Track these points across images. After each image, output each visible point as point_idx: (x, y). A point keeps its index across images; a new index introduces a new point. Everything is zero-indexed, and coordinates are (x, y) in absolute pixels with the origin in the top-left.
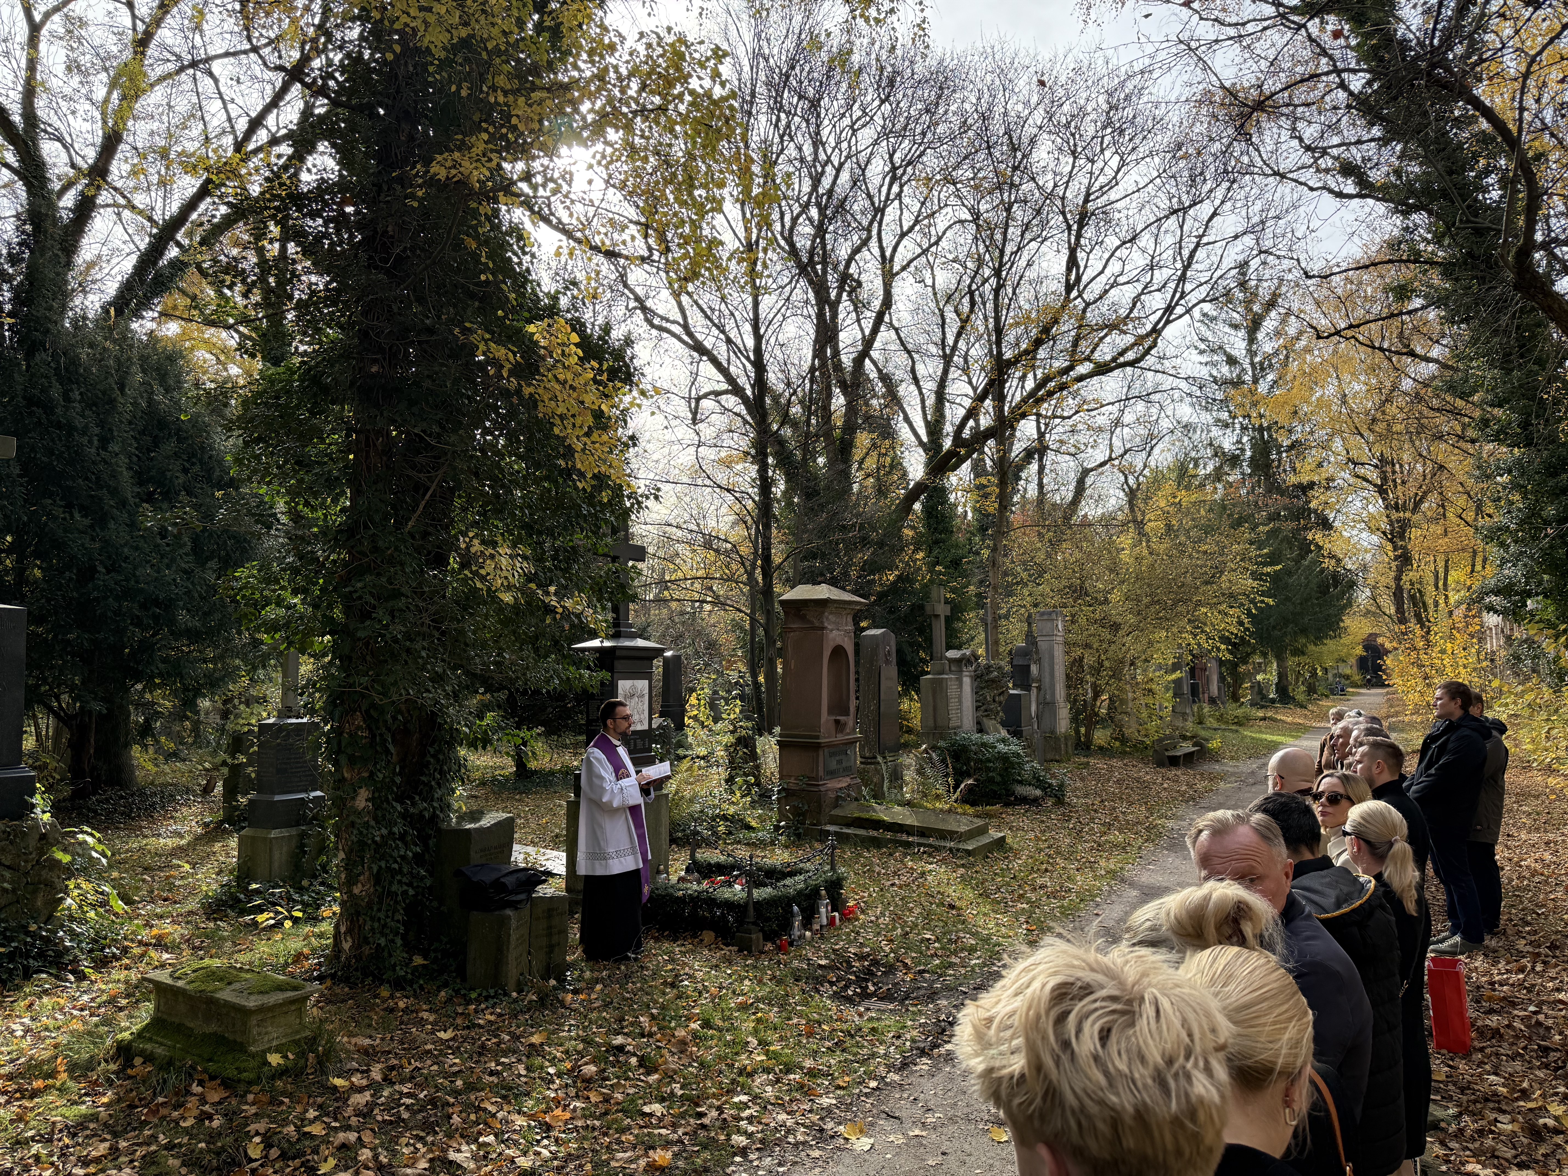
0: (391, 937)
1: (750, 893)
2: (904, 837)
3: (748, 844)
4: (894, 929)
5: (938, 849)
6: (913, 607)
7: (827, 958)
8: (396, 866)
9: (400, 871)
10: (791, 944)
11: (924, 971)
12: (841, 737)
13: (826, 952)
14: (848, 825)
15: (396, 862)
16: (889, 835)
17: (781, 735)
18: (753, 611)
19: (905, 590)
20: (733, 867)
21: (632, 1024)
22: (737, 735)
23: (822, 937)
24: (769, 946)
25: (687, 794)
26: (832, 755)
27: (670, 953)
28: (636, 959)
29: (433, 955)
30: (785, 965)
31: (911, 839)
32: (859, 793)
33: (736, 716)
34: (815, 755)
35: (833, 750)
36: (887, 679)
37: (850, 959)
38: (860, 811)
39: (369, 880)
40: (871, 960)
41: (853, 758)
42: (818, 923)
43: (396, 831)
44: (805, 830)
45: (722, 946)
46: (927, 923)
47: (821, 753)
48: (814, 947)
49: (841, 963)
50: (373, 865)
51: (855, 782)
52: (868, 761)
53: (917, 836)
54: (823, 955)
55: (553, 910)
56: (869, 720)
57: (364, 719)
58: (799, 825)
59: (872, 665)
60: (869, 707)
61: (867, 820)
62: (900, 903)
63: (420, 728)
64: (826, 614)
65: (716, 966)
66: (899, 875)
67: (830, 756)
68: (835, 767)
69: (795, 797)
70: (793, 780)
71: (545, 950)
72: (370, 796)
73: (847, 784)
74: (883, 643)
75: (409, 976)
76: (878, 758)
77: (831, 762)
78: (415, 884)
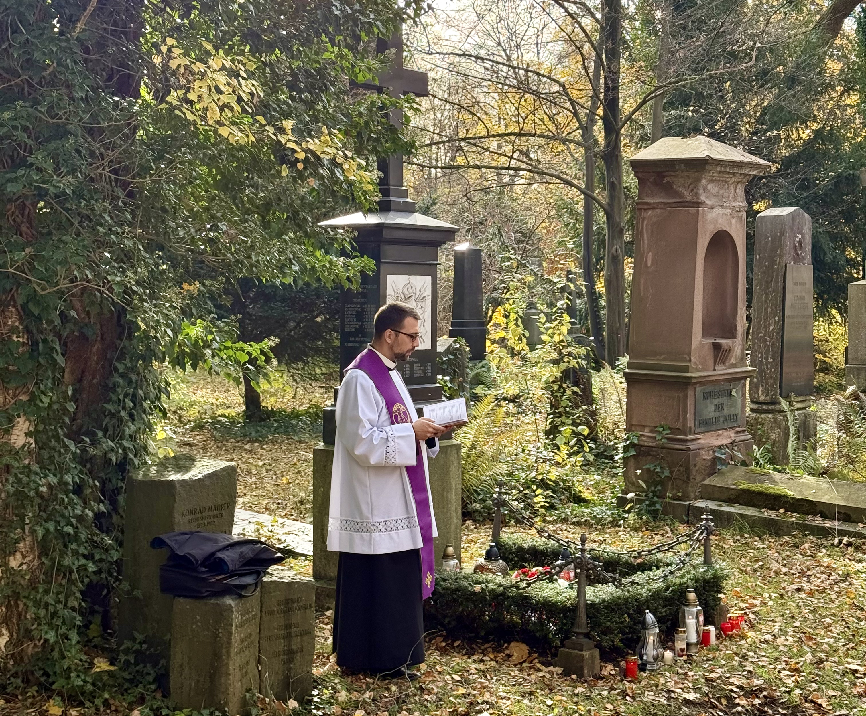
0: (63, 630)
1: (581, 592)
2: (818, 521)
3: (578, 524)
4: (801, 654)
6: (838, 180)
7: (696, 690)
8: (69, 530)
9: (76, 538)
10: (643, 668)
12: (721, 370)
13: (695, 682)
14: (730, 501)
15: (69, 523)
16: (794, 518)
17: (630, 365)
18: (590, 185)
19: (825, 154)
20: (555, 555)
22: (563, 366)
23: (690, 660)
24: (609, 669)
25: (489, 450)
26: (707, 396)
27: (463, 672)
28: (413, 677)
29: (123, 658)
30: (634, 698)
31: (828, 524)
32: (748, 454)
33: (562, 338)
34: (681, 395)
35: (709, 389)
36: (796, 284)
37: (733, 694)
38: (750, 480)
39: (32, 548)
40: (765, 696)
41: (739, 401)
42: (683, 639)
43: (70, 480)
44: (665, 506)
45: (539, 665)
46: (853, 648)
47: (691, 393)
48: (678, 673)
49: (718, 699)
50: (37, 528)
51: (743, 438)
52: (765, 407)
53: (839, 520)
54: (691, 685)
55: (293, 601)
56: (766, 345)
57: (21, 317)
58: (656, 499)
59: (773, 262)
60: (767, 327)
61: (760, 493)
62: (811, 616)
63: (102, 335)
64: (704, 181)
65: (531, 693)
66: (809, 577)
67: (705, 398)
68: (712, 415)
69: (650, 458)
70: (646, 432)
71: (282, 657)
72: (32, 429)
73: (730, 441)
74: (792, 229)
75: (89, 687)
76: (779, 403)
77: (706, 407)
78: (97, 557)
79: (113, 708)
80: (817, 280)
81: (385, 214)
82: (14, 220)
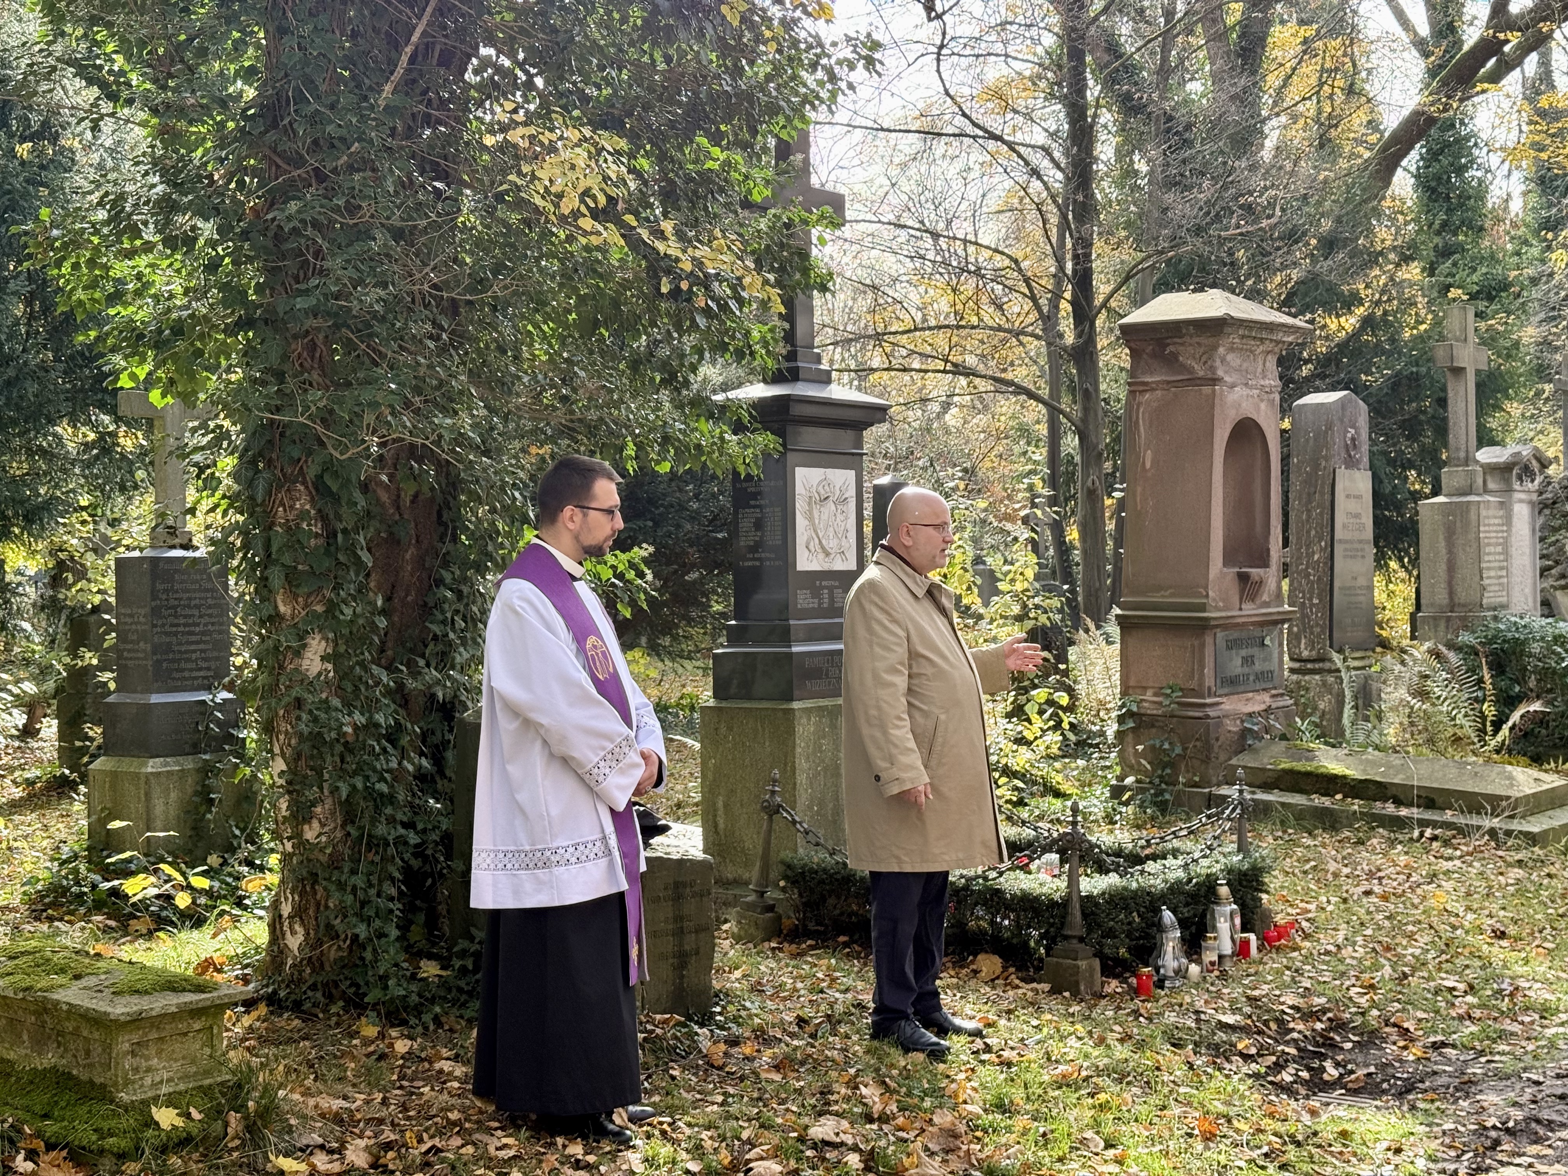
0: (377, 923)
1: (1073, 882)
2: (1390, 808)
4: (1376, 967)
5: (1463, 832)
7: (1234, 1011)
8: (383, 787)
9: (390, 799)
10: (1160, 985)
11: (1444, 1045)
12: (1250, 610)
13: (1233, 1002)
14: (1267, 787)
15: (382, 779)
16: (1356, 805)
18: (1055, 395)
21: (847, 1099)
22: (1029, 624)
23: (1223, 976)
24: (1113, 986)
26: (1232, 645)
29: (457, 963)
30: (1150, 1019)
31: (1404, 812)
32: (1289, 725)
33: (1026, 585)
34: (1196, 643)
35: (1235, 635)
36: (1348, 496)
37: (1285, 1017)
38: (1293, 758)
39: (333, 813)
40: (1329, 1019)
41: (1276, 655)
42: (1213, 949)
43: (382, 721)
44: (1178, 795)
45: (1017, 982)
46: (1447, 961)
47: (1209, 640)
48: (1208, 990)
49: (1266, 1023)
50: (340, 784)
51: (1281, 704)
52: (1309, 666)
53: (1419, 807)
54: (1226, 1005)
55: (684, 885)
56: (1309, 581)
57: (312, 498)
58: (1163, 786)
59: (1316, 467)
60: (1310, 555)
61: (1308, 774)
62: (1387, 923)
63: (418, 537)
64: (1221, 350)
65: (1009, 1012)
66: (1380, 879)
67: (1229, 648)
68: (1239, 670)
69: (1154, 730)
70: (1149, 696)
71: (671, 961)
72: (330, 651)
73: (1263, 707)
74: (1342, 421)
75: (415, 998)
76: (1330, 660)
77: (1231, 660)
78: (420, 826)
79: (447, 1027)
80: (1376, 495)
81: (792, 385)
82: (301, 365)
